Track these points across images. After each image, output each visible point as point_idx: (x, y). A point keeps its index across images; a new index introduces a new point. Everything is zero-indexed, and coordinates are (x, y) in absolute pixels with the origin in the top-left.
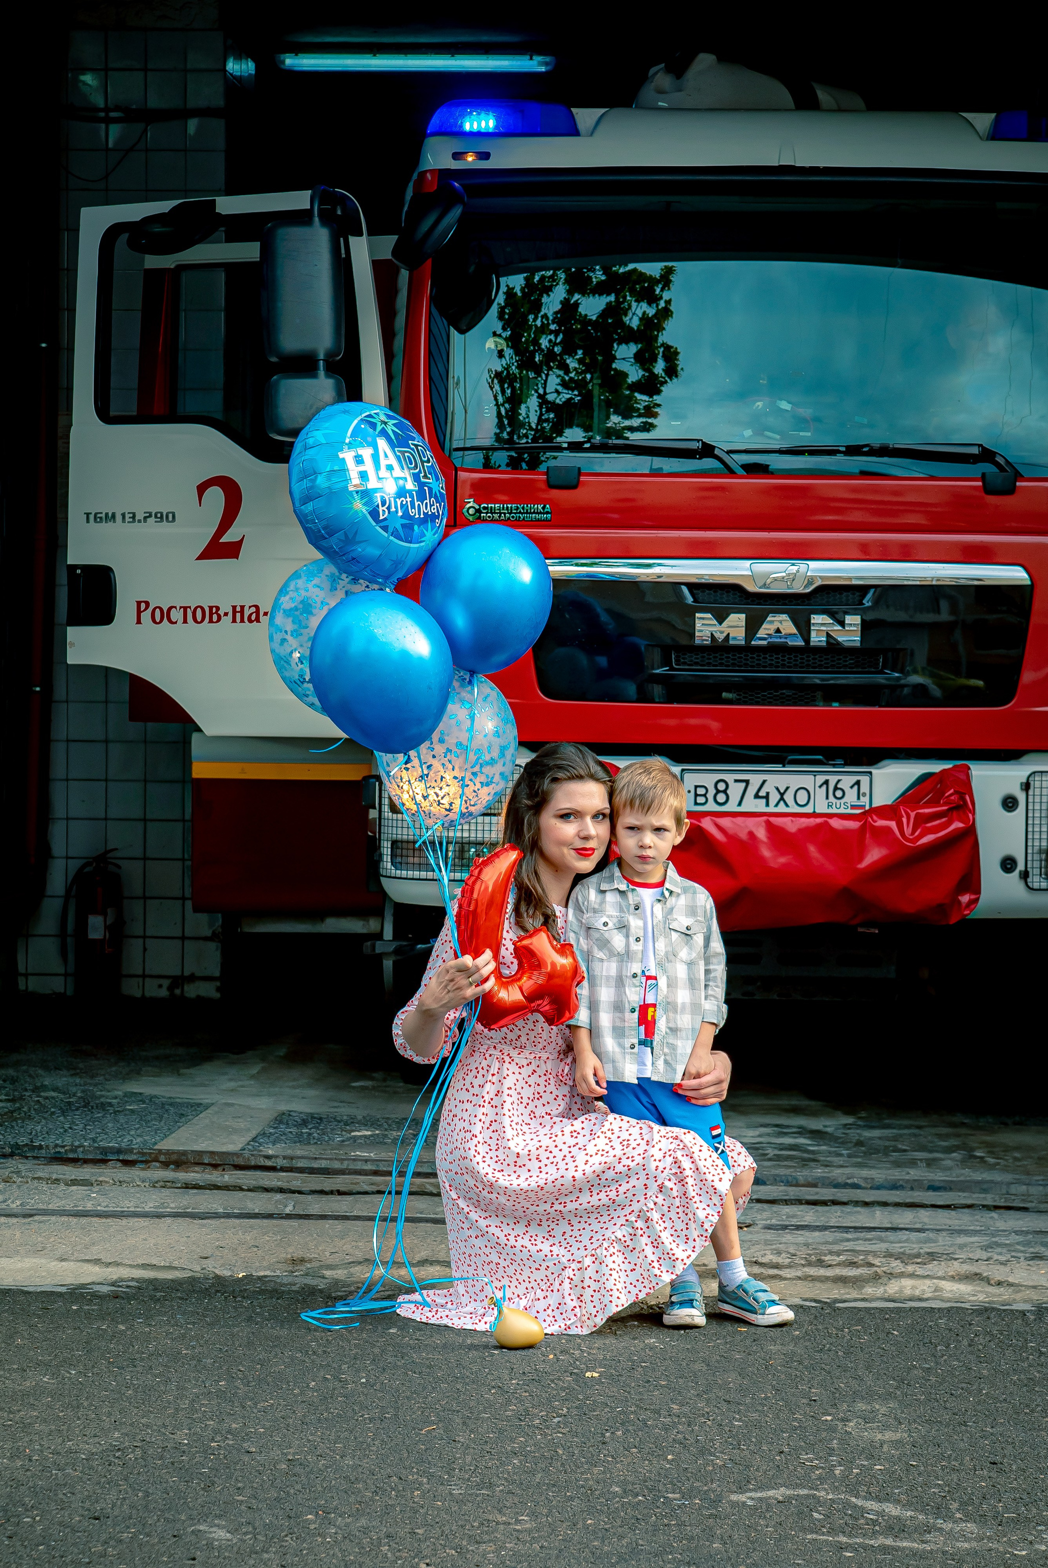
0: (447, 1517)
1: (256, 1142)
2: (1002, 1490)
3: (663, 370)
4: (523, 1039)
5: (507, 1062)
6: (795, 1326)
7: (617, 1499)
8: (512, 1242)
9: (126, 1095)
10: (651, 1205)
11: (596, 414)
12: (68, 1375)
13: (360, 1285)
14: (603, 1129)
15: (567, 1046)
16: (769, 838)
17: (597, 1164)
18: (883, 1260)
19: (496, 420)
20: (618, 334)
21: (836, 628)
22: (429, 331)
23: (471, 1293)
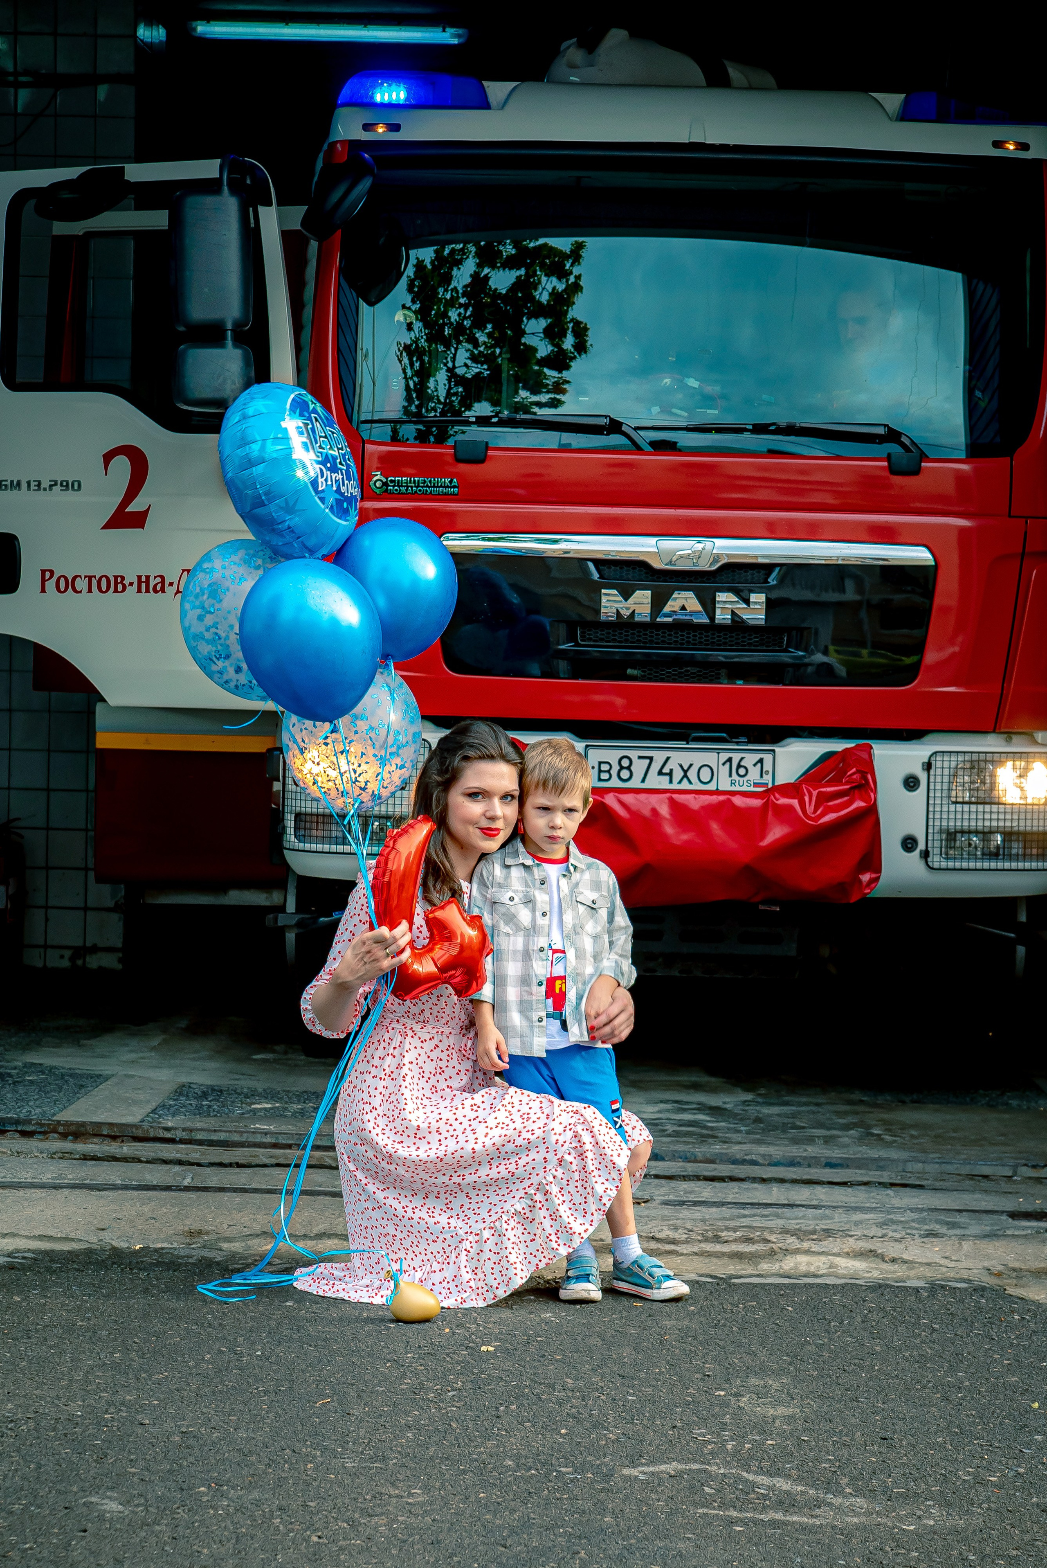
0: (340, 1490)
1: (156, 1114)
2: (892, 1465)
3: (573, 346)
4: (427, 1013)
5: (409, 1036)
6: (691, 1301)
7: (510, 1473)
8: (410, 1214)
9: (26, 1065)
10: (550, 1179)
11: (504, 388)
13: (257, 1258)
14: (504, 1102)
15: (470, 1022)
16: (671, 815)
17: (497, 1137)
18: (779, 1236)
19: (405, 393)
20: (528, 308)
21: (739, 606)
22: (338, 302)
23: (367, 1266)
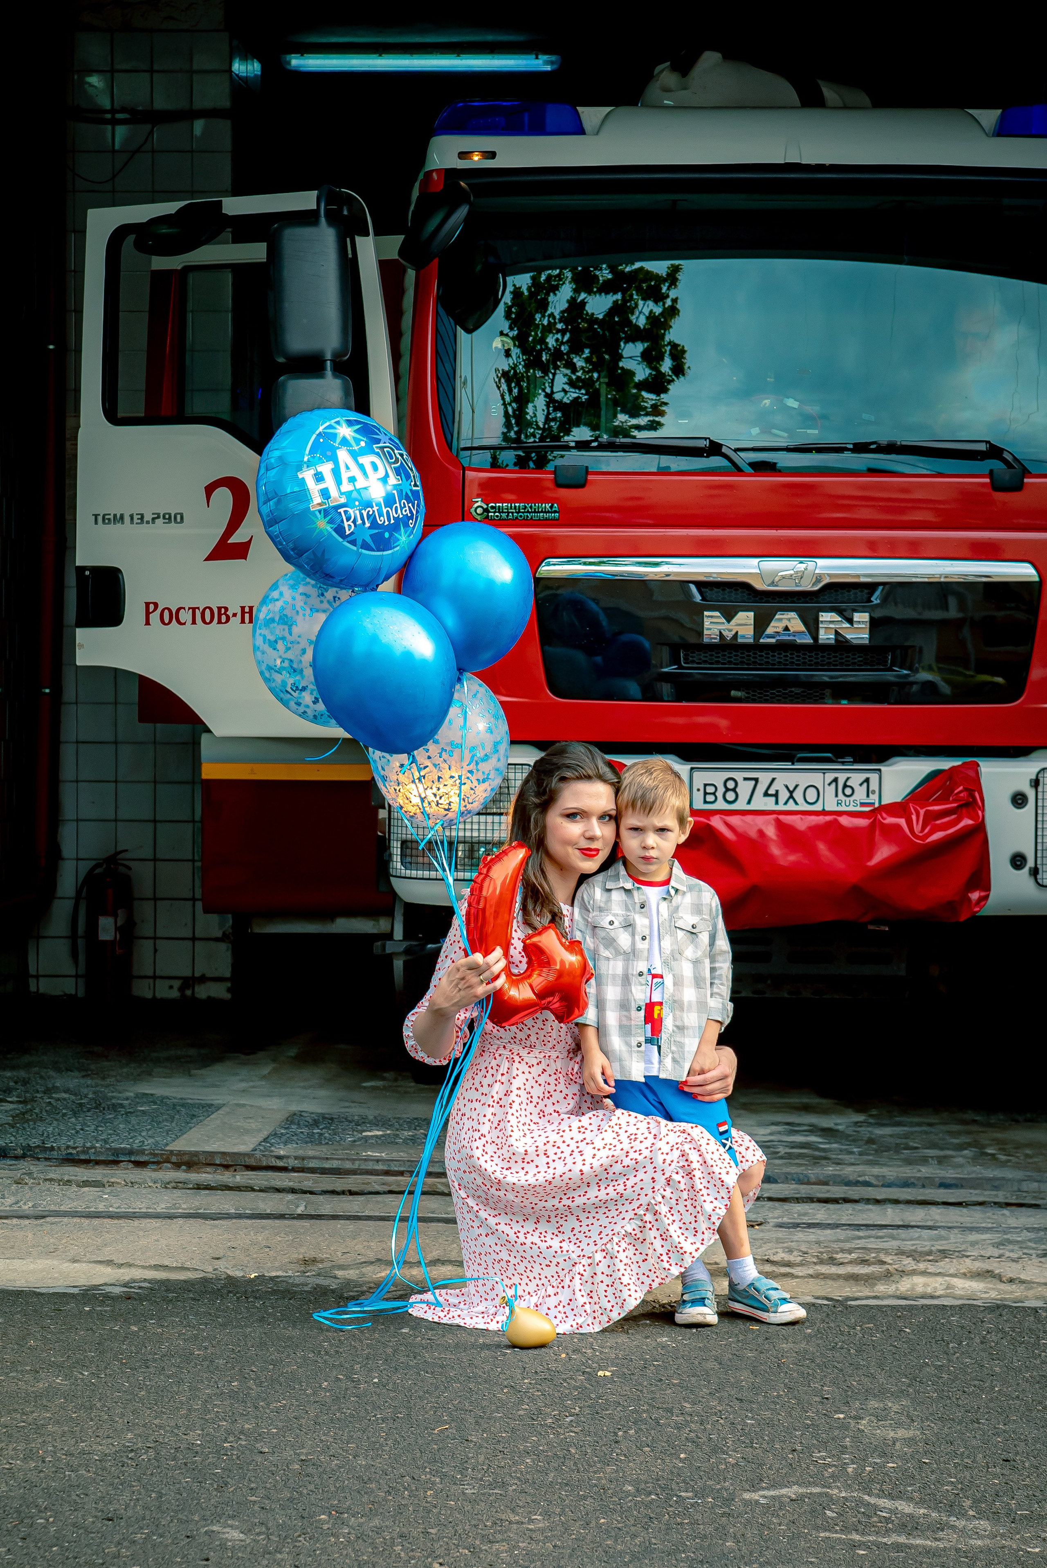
0: (460, 1517)
1: (267, 1142)
2: (1015, 1487)
3: (670, 369)
4: (533, 1038)
5: (517, 1062)
7: (630, 1498)
8: (522, 1239)
9: (137, 1096)
10: (659, 1199)
11: (603, 413)
12: (81, 1376)
13: (372, 1285)
14: (611, 1124)
15: (576, 1045)
16: (778, 836)
17: (605, 1158)
18: (895, 1257)
19: (504, 420)
20: (624, 332)
21: (842, 626)
22: (436, 331)
23: (482, 1293)
